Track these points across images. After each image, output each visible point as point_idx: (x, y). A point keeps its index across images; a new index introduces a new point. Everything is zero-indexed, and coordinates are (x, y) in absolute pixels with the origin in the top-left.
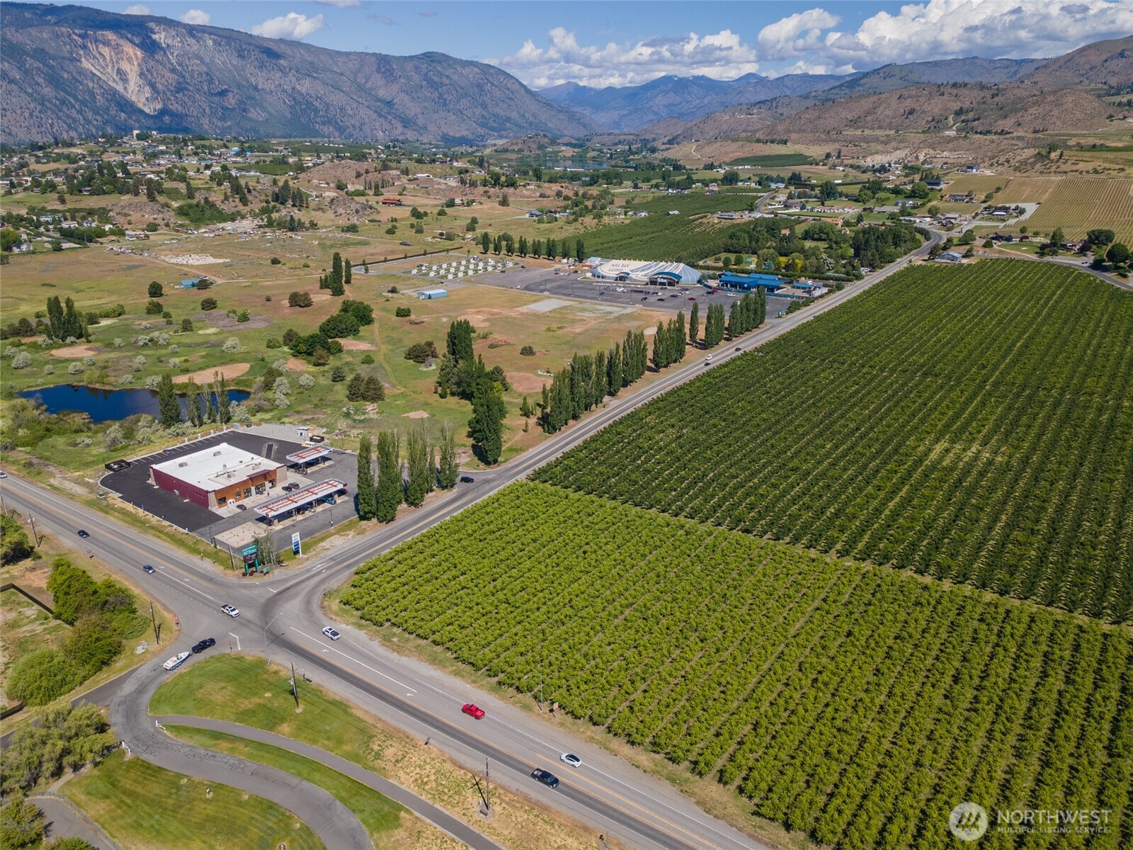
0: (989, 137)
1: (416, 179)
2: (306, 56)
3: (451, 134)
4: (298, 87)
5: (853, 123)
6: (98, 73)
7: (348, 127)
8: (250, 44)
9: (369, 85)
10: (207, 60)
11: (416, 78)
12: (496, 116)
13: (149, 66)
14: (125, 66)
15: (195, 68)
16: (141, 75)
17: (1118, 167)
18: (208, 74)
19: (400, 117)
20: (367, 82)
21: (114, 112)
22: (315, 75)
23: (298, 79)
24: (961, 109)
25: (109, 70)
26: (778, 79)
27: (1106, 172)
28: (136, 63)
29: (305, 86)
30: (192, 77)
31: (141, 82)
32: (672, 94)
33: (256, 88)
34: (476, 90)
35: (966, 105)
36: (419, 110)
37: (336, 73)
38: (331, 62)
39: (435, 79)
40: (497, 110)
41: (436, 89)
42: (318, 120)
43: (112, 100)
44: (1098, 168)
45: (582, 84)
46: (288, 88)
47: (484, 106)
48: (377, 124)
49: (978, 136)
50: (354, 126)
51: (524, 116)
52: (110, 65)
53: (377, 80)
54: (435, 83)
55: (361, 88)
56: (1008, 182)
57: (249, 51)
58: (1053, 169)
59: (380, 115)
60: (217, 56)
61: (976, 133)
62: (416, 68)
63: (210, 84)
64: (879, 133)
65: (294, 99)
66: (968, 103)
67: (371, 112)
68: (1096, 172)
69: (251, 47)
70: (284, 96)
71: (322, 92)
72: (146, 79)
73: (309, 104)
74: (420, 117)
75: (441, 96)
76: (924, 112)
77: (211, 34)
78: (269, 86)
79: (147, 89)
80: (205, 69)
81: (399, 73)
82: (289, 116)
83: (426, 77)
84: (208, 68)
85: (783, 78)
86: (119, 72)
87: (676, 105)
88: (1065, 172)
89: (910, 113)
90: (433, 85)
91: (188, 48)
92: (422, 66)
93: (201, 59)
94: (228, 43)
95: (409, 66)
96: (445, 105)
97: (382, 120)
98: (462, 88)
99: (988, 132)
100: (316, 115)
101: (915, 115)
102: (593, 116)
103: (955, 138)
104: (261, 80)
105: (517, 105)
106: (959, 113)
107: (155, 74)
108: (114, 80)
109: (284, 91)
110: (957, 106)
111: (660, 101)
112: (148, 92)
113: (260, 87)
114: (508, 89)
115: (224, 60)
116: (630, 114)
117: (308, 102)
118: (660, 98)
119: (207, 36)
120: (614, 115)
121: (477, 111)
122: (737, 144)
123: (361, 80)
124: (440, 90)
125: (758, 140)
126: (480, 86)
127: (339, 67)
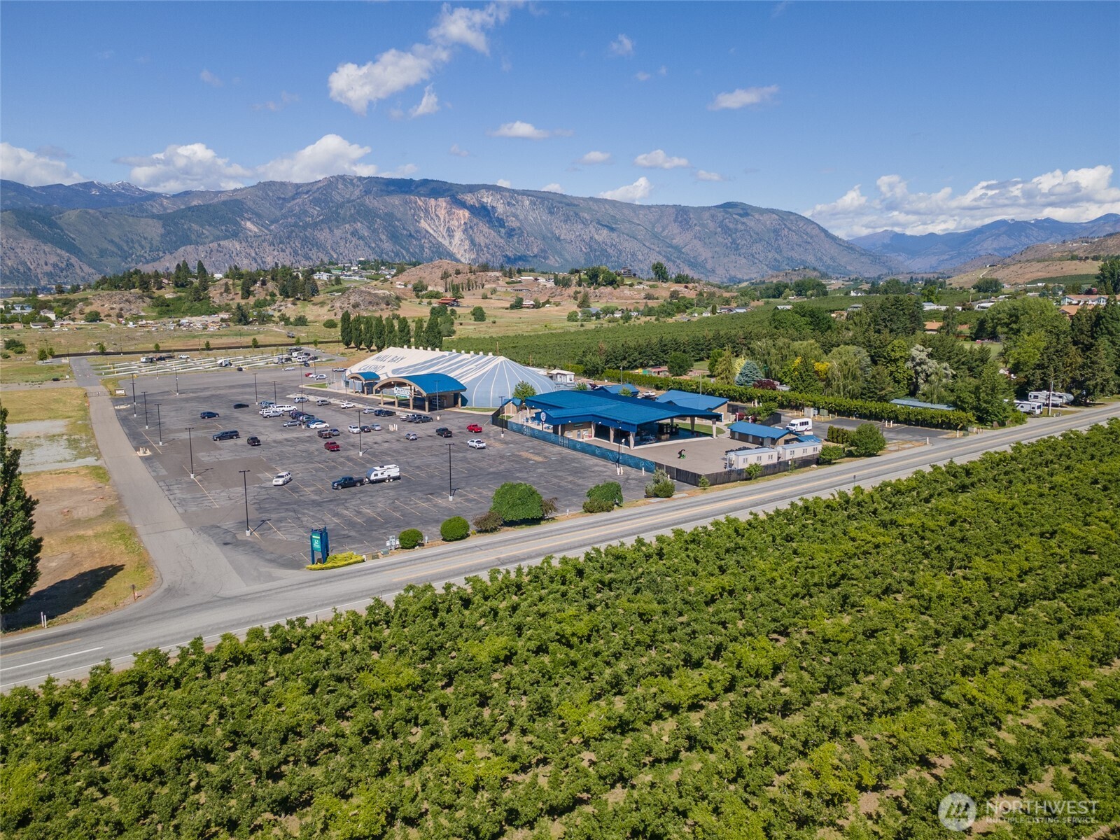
1: (520, 282)
2: (610, 211)
4: (596, 237)
6: (431, 231)
8: (561, 202)
9: (665, 233)
10: (522, 217)
11: (711, 225)
12: (790, 259)
13: (473, 224)
14: (454, 225)
16: (465, 231)
18: (519, 229)
19: (689, 261)
20: (663, 230)
23: (597, 230)
25: (441, 229)
28: (462, 222)
29: (602, 236)
31: (463, 237)
32: (1004, 238)
33: (558, 239)
34: (772, 235)
36: (710, 255)
37: (635, 223)
38: (632, 214)
39: (731, 226)
40: (792, 254)
41: (730, 235)
43: (436, 251)
45: (905, 232)
46: (586, 237)
47: (779, 250)
51: (821, 259)
52: (443, 225)
53: (674, 229)
54: (730, 229)
55: (655, 236)
57: (559, 208)
60: (531, 213)
62: (713, 216)
65: (590, 247)
67: (661, 257)
69: (560, 205)
70: (582, 245)
71: (617, 240)
72: (468, 234)
74: (710, 261)
75: (734, 242)
77: (529, 196)
78: (570, 237)
79: (467, 242)
80: (518, 225)
81: (695, 222)
82: (583, 261)
83: (721, 225)
84: (521, 223)
86: (449, 229)
90: (726, 231)
92: (719, 215)
93: (517, 217)
94: (542, 203)
95: (707, 215)
96: (737, 249)
98: (757, 234)
102: (908, 262)
104: (564, 232)
105: (814, 249)
107: (475, 230)
108: (443, 236)
109: (583, 240)
112: (467, 244)
113: (562, 237)
114: (807, 234)
115: (536, 216)
116: (952, 258)
117: (602, 250)
118: (989, 241)
119: (525, 197)
120: (933, 260)
121: (770, 255)
122: (1041, 265)
123: (658, 229)
124: (734, 236)
125: (1073, 258)
126: (776, 232)
127: (639, 219)
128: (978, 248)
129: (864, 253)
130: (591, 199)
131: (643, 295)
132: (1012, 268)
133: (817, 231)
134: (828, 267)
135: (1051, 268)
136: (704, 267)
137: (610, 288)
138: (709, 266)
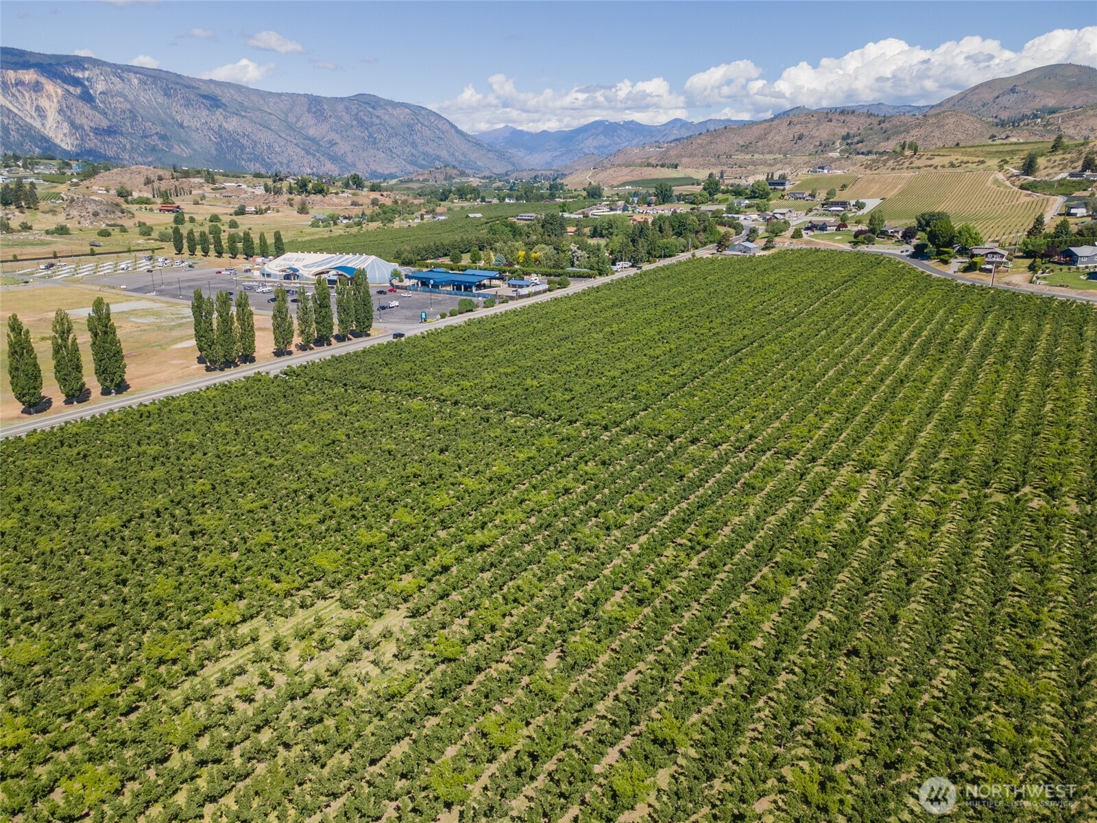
0: (870, 157)
2: (236, 97)
3: (380, 171)
4: (225, 125)
5: (745, 148)
6: (15, 110)
7: (275, 164)
8: (177, 84)
9: (299, 124)
10: (131, 98)
11: (347, 118)
12: (426, 154)
13: (69, 103)
14: (44, 103)
15: (118, 105)
16: (60, 111)
17: (977, 159)
18: (131, 112)
19: (329, 155)
20: (298, 121)
21: (28, 147)
22: (243, 114)
23: (225, 118)
24: (848, 134)
25: (28, 107)
26: (701, 123)
27: (963, 165)
28: (55, 100)
29: (232, 124)
30: (115, 114)
31: (59, 118)
32: (602, 137)
33: (181, 125)
34: (406, 130)
35: (854, 131)
36: (349, 148)
37: (266, 112)
38: (262, 102)
39: (366, 119)
40: (427, 149)
41: (366, 129)
42: (244, 156)
43: (27, 135)
44: (955, 162)
45: (520, 128)
46: (215, 126)
47: (414, 145)
48: (305, 161)
49: (860, 156)
50: (281, 163)
51: (453, 155)
52: (29, 102)
53: (308, 119)
54: (366, 123)
55: (290, 127)
56: (856, 180)
57: (175, 90)
58: (906, 164)
59: (308, 152)
60: (142, 94)
61: (858, 153)
62: (347, 108)
63: (133, 121)
64: (769, 157)
65: (220, 136)
66: (855, 129)
67: (299, 150)
68: (952, 165)
69: (178, 87)
70: (210, 133)
71: (250, 130)
72: (65, 115)
73: (236, 142)
74: (349, 154)
75: (371, 135)
76: (813, 137)
77: (136, 73)
78: (195, 124)
79: (65, 125)
80: (129, 106)
81: (330, 113)
82: (215, 152)
83: (356, 117)
84: (132, 105)
85: (706, 122)
86: (38, 108)
87: (606, 147)
88: (919, 168)
89: (800, 138)
90: (362, 124)
91: (111, 86)
92: (353, 107)
93: (125, 97)
94: (154, 83)
95: (340, 107)
96: (375, 143)
97: (310, 157)
98: (393, 128)
99: (869, 153)
100: (242, 152)
101: (804, 140)
102: (527, 158)
103: (838, 159)
104: (186, 118)
105: (446, 145)
106: (845, 138)
107: (74, 111)
108: (32, 117)
109: (210, 128)
110: (844, 132)
111: (590, 144)
112: (66, 127)
113: (185, 124)
114: (439, 129)
115: (150, 98)
116: (562, 155)
117: (235, 140)
118: (590, 140)
119: (132, 75)
120: (547, 156)
121: (407, 150)
122: (628, 169)
123: (292, 119)
124: (370, 129)
125: (649, 165)
126: (410, 126)
127: (269, 107)
128: (582, 145)
129: (490, 148)
130: (211, 81)
131: (350, 202)
132: (609, 171)
133: (448, 127)
134: (460, 162)
135: (635, 173)
136: (344, 161)
137: (319, 196)
138: (349, 159)
